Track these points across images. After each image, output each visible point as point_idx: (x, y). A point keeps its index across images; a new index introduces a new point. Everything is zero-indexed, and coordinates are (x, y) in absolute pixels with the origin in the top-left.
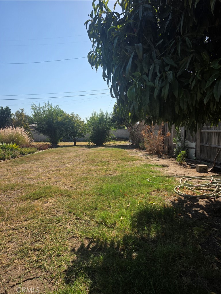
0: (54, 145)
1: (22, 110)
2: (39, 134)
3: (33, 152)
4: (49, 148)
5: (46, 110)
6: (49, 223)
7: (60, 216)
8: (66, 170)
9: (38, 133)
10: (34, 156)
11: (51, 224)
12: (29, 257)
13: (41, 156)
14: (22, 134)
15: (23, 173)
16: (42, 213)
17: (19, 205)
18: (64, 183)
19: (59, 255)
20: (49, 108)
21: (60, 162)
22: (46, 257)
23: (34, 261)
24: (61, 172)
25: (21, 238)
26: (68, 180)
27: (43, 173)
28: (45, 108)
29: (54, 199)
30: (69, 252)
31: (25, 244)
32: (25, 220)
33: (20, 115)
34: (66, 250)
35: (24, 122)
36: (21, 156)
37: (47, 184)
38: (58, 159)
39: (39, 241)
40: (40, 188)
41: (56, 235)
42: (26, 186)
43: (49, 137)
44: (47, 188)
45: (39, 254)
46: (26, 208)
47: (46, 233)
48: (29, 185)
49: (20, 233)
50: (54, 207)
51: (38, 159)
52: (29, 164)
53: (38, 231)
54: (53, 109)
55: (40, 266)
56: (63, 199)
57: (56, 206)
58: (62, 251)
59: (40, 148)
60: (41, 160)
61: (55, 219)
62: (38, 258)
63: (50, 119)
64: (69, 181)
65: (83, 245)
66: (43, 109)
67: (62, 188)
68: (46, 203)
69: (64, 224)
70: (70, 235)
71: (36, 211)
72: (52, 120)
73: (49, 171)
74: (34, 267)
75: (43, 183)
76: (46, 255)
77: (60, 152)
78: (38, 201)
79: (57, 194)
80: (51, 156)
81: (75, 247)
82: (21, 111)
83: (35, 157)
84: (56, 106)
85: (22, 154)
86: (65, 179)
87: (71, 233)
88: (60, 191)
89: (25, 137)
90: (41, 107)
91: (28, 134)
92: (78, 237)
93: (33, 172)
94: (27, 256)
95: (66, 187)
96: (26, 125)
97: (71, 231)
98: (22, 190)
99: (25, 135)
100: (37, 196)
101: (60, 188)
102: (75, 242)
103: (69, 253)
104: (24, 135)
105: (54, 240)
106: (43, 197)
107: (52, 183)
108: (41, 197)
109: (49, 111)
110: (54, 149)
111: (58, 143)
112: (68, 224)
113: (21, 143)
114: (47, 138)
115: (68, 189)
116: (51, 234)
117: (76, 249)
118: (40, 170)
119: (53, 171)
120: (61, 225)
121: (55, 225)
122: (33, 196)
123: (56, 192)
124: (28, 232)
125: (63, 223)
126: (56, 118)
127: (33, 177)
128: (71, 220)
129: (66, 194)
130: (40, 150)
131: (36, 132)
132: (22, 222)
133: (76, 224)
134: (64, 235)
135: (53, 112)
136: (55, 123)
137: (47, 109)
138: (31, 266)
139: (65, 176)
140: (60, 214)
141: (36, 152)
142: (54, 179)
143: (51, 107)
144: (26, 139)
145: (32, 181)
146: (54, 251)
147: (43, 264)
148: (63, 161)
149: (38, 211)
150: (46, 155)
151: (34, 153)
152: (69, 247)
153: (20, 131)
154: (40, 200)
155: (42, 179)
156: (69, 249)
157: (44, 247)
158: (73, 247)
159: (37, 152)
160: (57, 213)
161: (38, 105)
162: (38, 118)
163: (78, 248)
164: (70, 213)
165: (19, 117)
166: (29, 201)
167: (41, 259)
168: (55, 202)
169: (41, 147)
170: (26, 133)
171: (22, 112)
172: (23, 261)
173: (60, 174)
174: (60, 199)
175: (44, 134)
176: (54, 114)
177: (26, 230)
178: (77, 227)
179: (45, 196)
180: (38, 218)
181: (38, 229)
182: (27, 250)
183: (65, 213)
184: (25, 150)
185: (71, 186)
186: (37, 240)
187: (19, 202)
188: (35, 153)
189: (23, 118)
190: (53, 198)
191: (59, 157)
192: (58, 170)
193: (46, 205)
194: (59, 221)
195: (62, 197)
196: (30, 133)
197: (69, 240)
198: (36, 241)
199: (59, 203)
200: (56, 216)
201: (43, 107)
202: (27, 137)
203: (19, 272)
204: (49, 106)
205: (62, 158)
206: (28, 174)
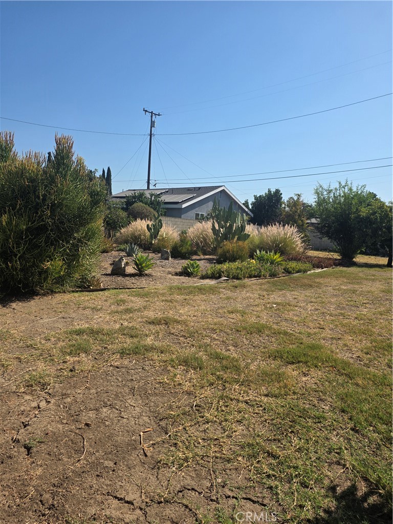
0: (347, 261)
1: (299, 195)
2: (321, 238)
3: (305, 271)
4: (336, 265)
5: (340, 195)
6: (301, 417)
7: (323, 411)
8: (356, 318)
9: (320, 236)
10: (306, 278)
11: (305, 419)
12: (258, 461)
13: (317, 280)
14: (293, 237)
15: (281, 307)
16: (294, 393)
17: (263, 364)
18: (345, 345)
19: (304, 485)
20: (346, 191)
21: (350, 299)
22: (283, 476)
23: (264, 473)
24: (346, 321)
25: (255, 424)
26: (356, 342)
27: (312, 315)
28: (338, 191)
29: (320, 373)
30: (323, 488)
31: (258, 436)
32: (266, 395)
33: (295, 204)
34: (318, 481)
35: (299, 215)
36: (284, 275)
37: (315, 338)
38: (346, 291)
39: (279, 441)
40: (301, 343)
41: (308, 444)
42: (280, 333)
43: (338, 245)
44: (313, 347)
45: (274, 465)
46: (272, 375)
47: (292, 432)
48: (286, 333)
49: (254, 413)
50: (317, 389)
51: (311, 286)
52: (293, 293)
53: (280, 423)
54: (354, 192)
55: (271, 488)
56: (336, 379)
57: (322, 388)
58: (312, 479)
59: (319, 264)
60: (316, 288)
61: (313, 413)
62: (271, 472)
63: (345, 210)
64: (357, 345)
65: (353, 489)
66: (334, 194)
67: (339, 356)
68: (305, 375)
69: (327, 430)
70: (334, 457)
71: (286, 386)
72: (349, 214)
73: (323, 313)
74: (261, 483)
75: (309, 335)
76: (284, 472)
77: (354, 278)
78: (293, 366)
79: (327, 364)
80: (334, 282)
81: (337, 486)
82: (296, 198)
83: (306, 281)
84: (360, 187)
85: (288, 272)
86: (351, 338)
87: (336, 453)
88: (335, 361)
89: (296, 242)
90: (332, 190)
91: (302, 238)
92: (347, 468)
93: (296, 308)
94: (256, 458)
95: (348, 355)
96: (302, 221)
97: (337, 449)
98: (273, 339)
99: (297, 239)
100: (293, 357)
101: (337, 353)
102: (340, 476)
103: (322, 490)
104: (295, 239)
105: (303, 452)
106: (301, 362)
107: (324, 340)
108: (299, 362)
109: (345, 196)
110: (345, 269)
111: (354, 257)
112: (335, 433)
113: (288, 251)
114: (335, 246)
115: (351, 361)
116: (301, 439)
117: (339, 490)
118: (309, 307)
119: (331, 315)
120: (321, 430)
121: (310, 424)
122: (286, 355)
123: (326, 360)
124: (266, 417)
125: (325, 427)
126: (357, 209)
127: (295, 318)
128: (341, 427)
129: (344, 370)
130: (318, 267)
131: (315, 234)
132: (261, 395)
133: (350, 439)
134: (322, 452)
135: (352, 198)
136: (354, 220)
137: (341, 193)
138: (258, 480)
139: (352, 331)
140: (324, 407)
141: (310, 270)
142: (330, 332)
143: (351, 189)
144: (297, 245)
145: (291, 326)
146: (297, 473)
147: (277, 487)
148: (355, 298)
149: (289, 387)
150: (327, 280)
151: (307, 272)
152: (327, 478)
153: (289, 232)
154: (296, 367)
155: (308, 327)
156: (325, 482)
157: (284, 457)
158: (335, 483)
159: (312, 271)
160: (320, 402)
161: (326, 187)
162: (323, 210)
163: (343, 489)
164: (343, 411)
165: (292, 208)
166: (278, 362)
167: (276, 475)
168: (321, 378)
169: (321, 262)
170: (298, 235)
171: (298, 198)
172: (248, 464)
173: (343, 326)
174: (332, 376)
175: (330, 238)
176: (354, 202)
177: (265, 413)
178: (351, 447)
179: (306, 363)
180: (285, 399)
181: (282, 420)
182: (259, 449)
183: (333, 409)
184: (293, 265)
185: (359, 357)
186: (276, 437)
187: (264, 359)
188: (309, 272)
189: (298, 209)
190: (319, 370)
191: (350, 287)
192: (342, 314)
193: (304, 379)
194: (319, 419)
195: (336, 374)
196: (306, 236)
197: (329, 466)
198: (274, 440)
199: (327, 383)
200: (316, 407)
201: (336, 189)
202: (299, 242)
203: (240, 479)
204: (346, 187)
205: (354, 292)
206: (288, 311)
